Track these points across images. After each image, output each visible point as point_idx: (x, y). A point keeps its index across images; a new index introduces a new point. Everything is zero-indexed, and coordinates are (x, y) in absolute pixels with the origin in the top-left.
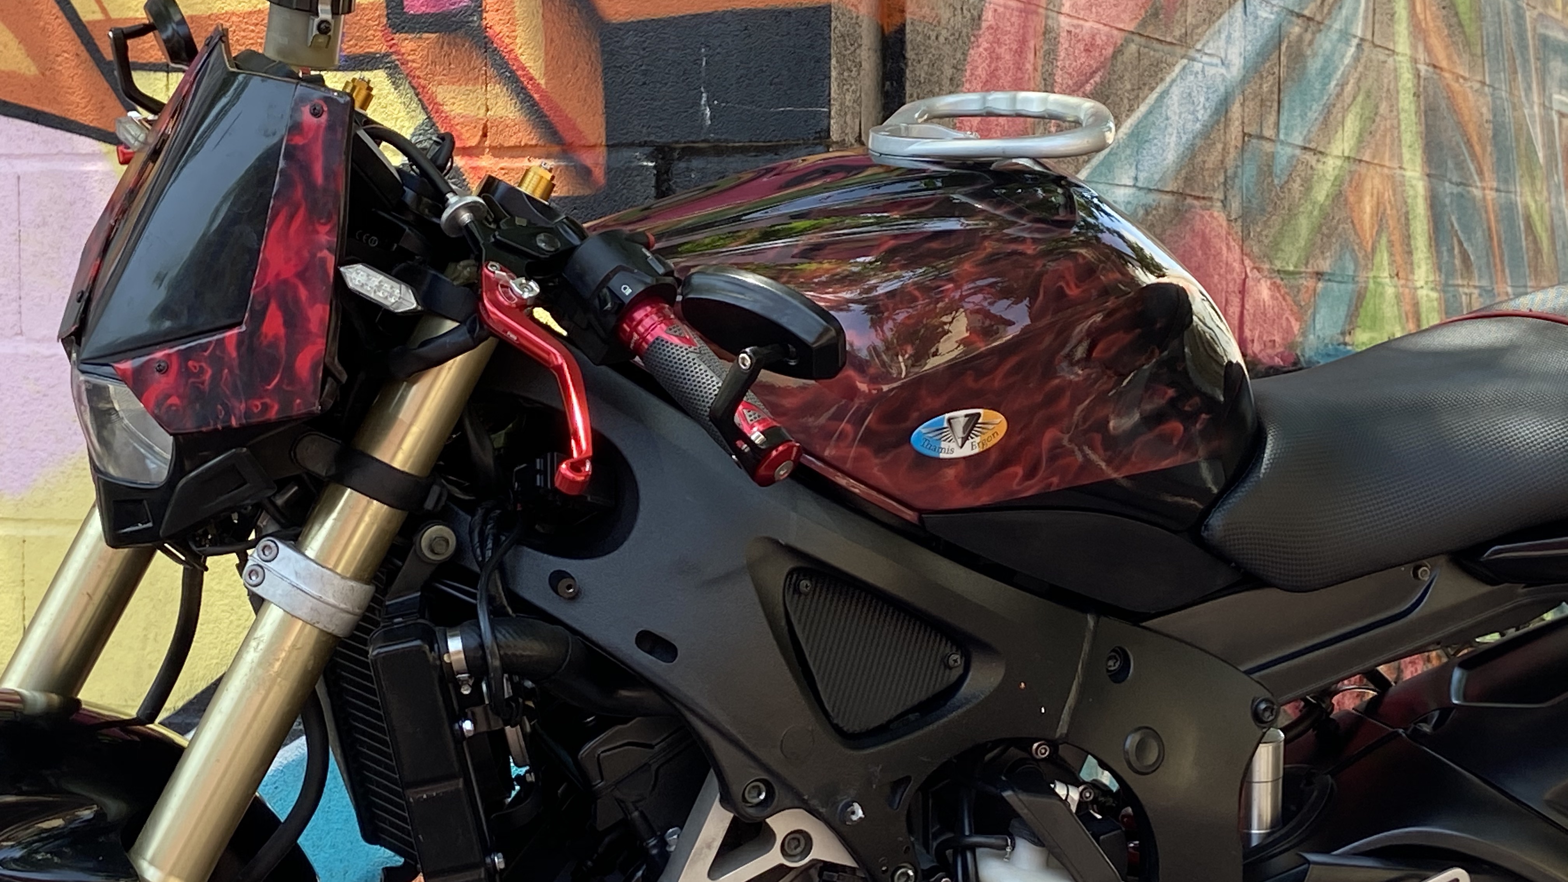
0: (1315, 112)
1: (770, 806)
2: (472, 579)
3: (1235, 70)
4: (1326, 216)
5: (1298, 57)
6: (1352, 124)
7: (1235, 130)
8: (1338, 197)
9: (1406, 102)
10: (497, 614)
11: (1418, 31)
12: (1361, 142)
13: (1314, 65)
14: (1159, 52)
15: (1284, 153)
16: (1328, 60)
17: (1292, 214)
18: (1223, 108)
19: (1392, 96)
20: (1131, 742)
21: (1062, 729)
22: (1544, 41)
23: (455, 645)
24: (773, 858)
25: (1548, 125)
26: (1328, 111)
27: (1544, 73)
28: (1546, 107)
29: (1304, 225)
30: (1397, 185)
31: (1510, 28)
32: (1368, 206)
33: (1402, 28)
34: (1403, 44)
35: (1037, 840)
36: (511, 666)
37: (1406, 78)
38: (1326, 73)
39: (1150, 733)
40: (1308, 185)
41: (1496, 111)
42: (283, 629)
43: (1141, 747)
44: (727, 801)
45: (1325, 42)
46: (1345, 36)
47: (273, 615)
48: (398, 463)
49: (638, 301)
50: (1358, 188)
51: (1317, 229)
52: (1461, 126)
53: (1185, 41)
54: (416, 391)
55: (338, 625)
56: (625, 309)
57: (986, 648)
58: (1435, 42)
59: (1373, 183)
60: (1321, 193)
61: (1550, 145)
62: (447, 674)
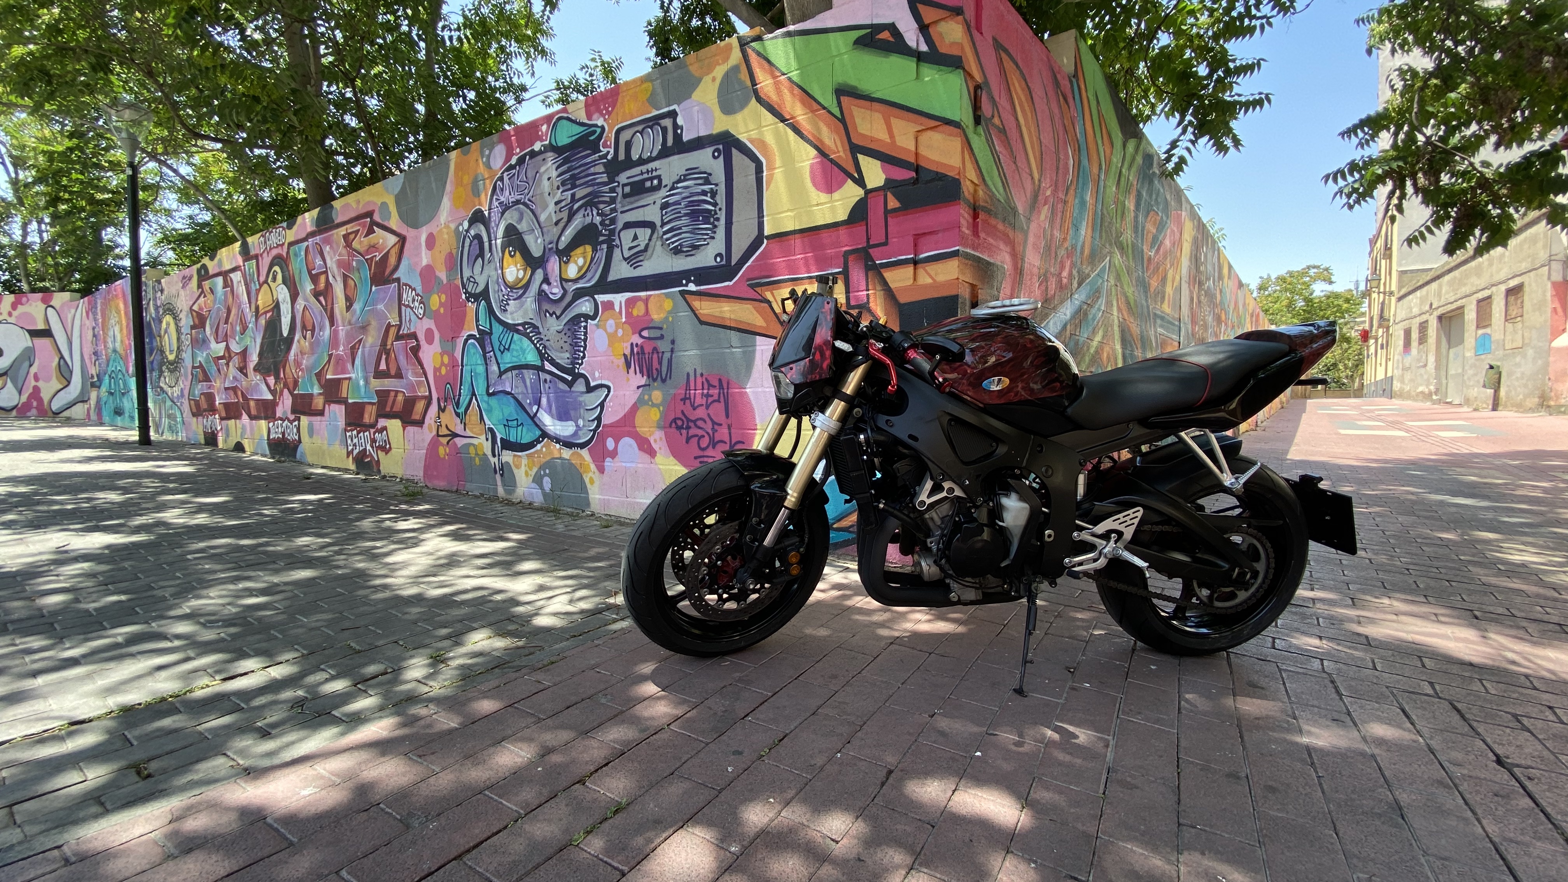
0: (1091, 329)
1: (944, 480)
2: (865, 422)
3: (1068, 317)
4: (1093, 356)
5: (1086, 314)
6: (1101, 333)
7: (1068, 332)
8: (1097, 352)
9: (1116, 328)
10: (872, 430)
11: (1119, 309)
12: (1103, 337)
13: (1090, 317)
14: (1047, 311)
15: (1082, 339)
16: (1094, 315)
17: (1084, 355)
18: (1064, 327)
19: (1112, 326)
20: (1043, 469)
21: (1024, 464)
22: (1155, 314)
23: (862, 437)
24: (944, 494)
25: (1156, 337)
26: (1094, 329)
27: (1155, 322)
28: (1156, 332)
29: (1087, 359)
30: (1114, 350)
31: (1145, 310)
32: (1105, 355)
33: (1115, 308)
34: (1115, 313)
35: (1017, 492)
36: (876, 442)
37: (1116, 321)
38: (1094, 319)
39: (1049, 467)
40: (1088, 349)
41: (1142, 332)
42: (820, 434)
43: (1047, 471)
44: (932, 479)
45: (1093, 311)
46: (1099, 309)
47: (818, 430)
48: (848, 392)
49: (909, 348)
50: (1102, 350)
51: (1091, 360)
52: (1131, 335)
53: (1054, 308)
54: (852, 374)
55: (833, 432)
56: (905, 350)
57: (1003, 442)
58: (1125, 314)
59: (1107, 349)
60: (1092, 350)
61: (1157, 342)
62: (860, 443)
